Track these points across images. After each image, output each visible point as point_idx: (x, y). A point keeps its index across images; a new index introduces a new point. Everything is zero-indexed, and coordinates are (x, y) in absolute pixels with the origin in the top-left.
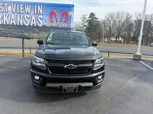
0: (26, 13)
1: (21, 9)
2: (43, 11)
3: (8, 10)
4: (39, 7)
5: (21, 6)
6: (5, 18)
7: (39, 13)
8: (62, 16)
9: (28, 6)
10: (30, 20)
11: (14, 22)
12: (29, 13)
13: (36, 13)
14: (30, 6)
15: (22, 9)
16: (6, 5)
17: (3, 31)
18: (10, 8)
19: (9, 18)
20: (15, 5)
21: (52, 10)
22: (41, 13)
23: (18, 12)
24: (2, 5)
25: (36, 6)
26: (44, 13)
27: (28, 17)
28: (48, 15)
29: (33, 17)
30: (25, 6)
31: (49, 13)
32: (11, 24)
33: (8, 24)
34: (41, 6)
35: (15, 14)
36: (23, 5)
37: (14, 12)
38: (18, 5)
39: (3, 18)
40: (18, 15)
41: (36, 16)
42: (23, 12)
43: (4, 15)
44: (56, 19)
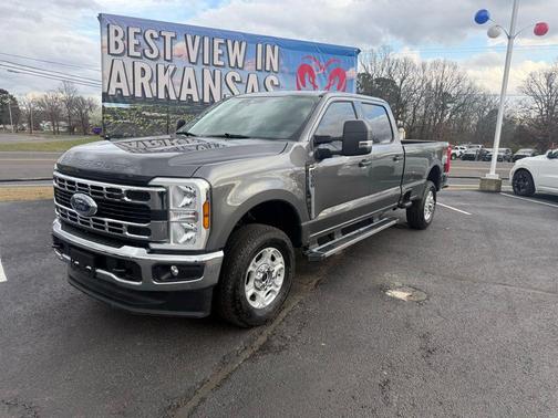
0: (232, 65)
1: (217, 51)
2: (281, 62)
3: (175, 53)
4: (269, 47)
5: (216, 42)
6: (164, 80)
7: (268, 69)
9: (237, 43)
10: (242, 87)
11: (193, 91)
12: (240, 66)
13: (259, 68)
14: (244, 44)
15: (221, 52)
16: (168, 35)
17: (157, 122)
18: (180, 45)
19: (177, 79)
20: (198, 38)
21: (306, 62)
22: (276, 69)
23: (206, 62)
24: (156, 35)
25: (260, 46)
26: (284, 68)
27: (238, 79)
28: (293, 74)
29: (253, 80)
30: (230, 43)
31: (295, 69)
32: (183, 98)
33: (173, 97)
34: (276, 48)
35: (198, 69)
36: (222, 41)
37: (193, 60)
38: (206, 40)
39: (155, 78)
40: (207, 72)
41: (262, 76)
42: (222, 63)
43: (161, 68)
44: (315, 86)
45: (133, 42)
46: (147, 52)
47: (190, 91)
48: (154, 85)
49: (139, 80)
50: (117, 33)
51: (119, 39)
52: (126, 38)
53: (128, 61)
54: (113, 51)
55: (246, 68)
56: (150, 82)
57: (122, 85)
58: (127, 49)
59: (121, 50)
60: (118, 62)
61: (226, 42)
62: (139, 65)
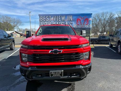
0: (62, 21)
3: (51, 20)
4: (70, 16)
5: (59, 16)
7: (70, 20)
8: (85, 21)
9: (63, 16)
12: (64, 21)
13: (68, 20)
14: (65, 16)
15: (60, 18)
16: (50, 16)
18: (52, 18)
20: (56, 16)
22: (72, 20)
23: (57, 21)
24: (48, 17)
25: (68, 16)
27: (63, 23)
30: (62, 16)
31: (76, 20)
34: (72, 16)
37: (55, 21)
38: (57, 16)
40: (57, 23)
41: (68, 22)
42: (60, 21)
43: (49, 23)
44: (81, 23)
46: (46, 20)
51: (42, 18)
52: (43, 18)
53: (43, 22)
54: (41, 21)
58: (43, 20)
59: (42, 20)
60: (42, 22)
61: (61, 16)
62: (45, 23)
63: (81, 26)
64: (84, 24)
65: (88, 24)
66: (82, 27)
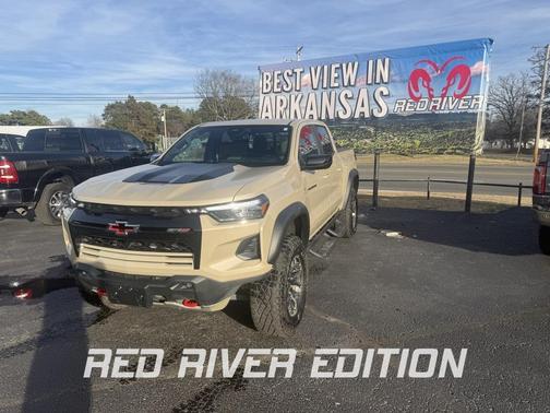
0: (346, 84)
1: (334, 75)
2: (392, 73)
3: (303, 83)
4: (379, 61)
5: (333, 67)
6: (295, 106)
7: (378, 81)
9: (350, 65)
10: (353, 102)
11: (314, 112)
12: (352, 83)
14: (356, 64)
15: (336, 75)
16: (298, 71)
18: (306, 77)
19: (303, 104)
20: (319, 68)
21: (419, 67)
22: (386, 80)
23: (325, 86)
24: (291, 73)
25: (371, 62)
26: (394, 78)
27: (350, 96)
28: (404, 82)
30: (344, 65)
31: (406, 77)
32: (306, 118)
33: (299, 118)
34: (387, 60)
35: (318, 93)
36: (338, 66)
37: (315, 87)
38: (326, 67)
39: (289, 106)
40: (325, 95)
41: (371, 89)
42: (336, 85)
43: (293, 97)
44: (430, 90)
45: (276, 81)
46: (285, 88)
47: (312, 112)
48: (288, 111)
49: (279, 108)
50: (267, 77)
51: (268, 82)
52: (272, 80)
53: (273, 95)
54: (265, 91)
55: (358, 85)
56: (285, 109)
57: (269, 114)
58: (273, 88)
59: (269, 88)
60: (267, 98)
61: (341, 65)
62: (279, 98)
63: (432, 104)
64: (443, 96)
65: (464, 94)
66: (435, 107)
